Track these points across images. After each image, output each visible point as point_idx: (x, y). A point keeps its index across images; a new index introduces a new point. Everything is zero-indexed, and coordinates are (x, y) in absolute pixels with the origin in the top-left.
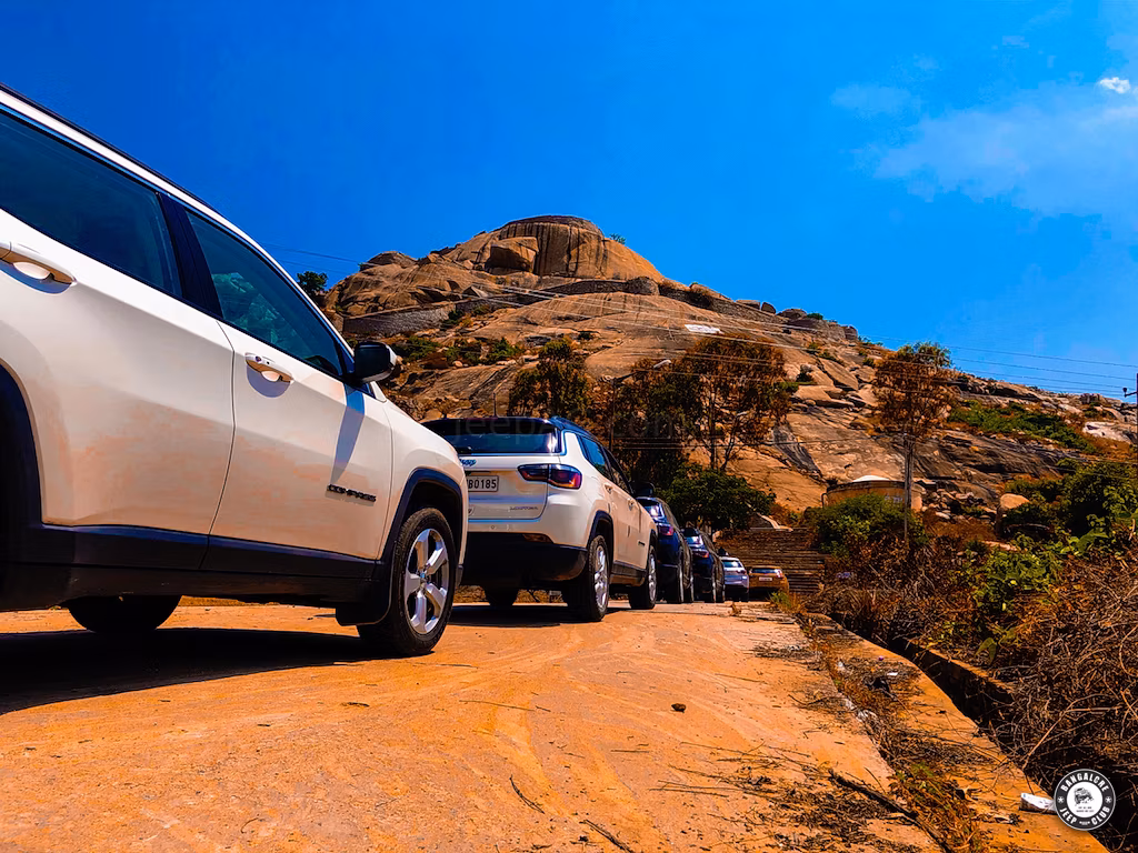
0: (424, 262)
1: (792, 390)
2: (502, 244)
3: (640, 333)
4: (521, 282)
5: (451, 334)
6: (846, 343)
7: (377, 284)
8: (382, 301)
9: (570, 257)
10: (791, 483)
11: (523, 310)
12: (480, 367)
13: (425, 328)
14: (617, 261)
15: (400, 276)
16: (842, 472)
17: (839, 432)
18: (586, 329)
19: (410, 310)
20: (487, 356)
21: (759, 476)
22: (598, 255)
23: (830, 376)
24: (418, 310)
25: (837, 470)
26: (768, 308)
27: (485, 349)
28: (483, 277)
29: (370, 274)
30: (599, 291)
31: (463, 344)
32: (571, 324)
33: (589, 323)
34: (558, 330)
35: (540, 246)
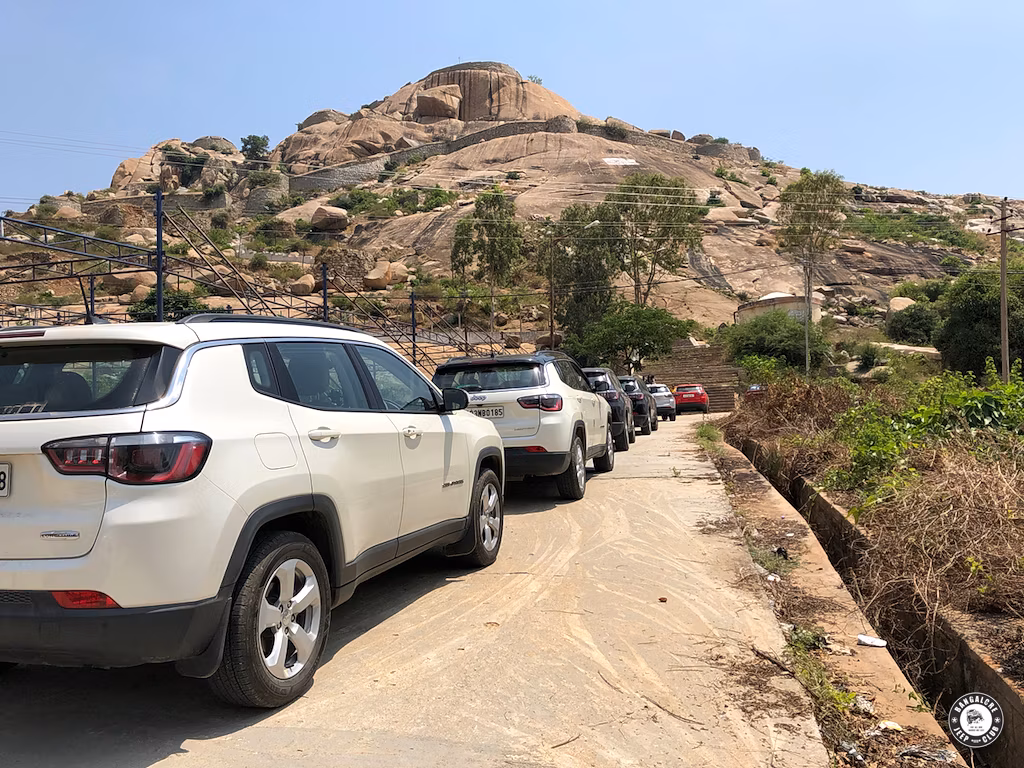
0: (357, 117)
1: (704, 213)
2: (427, 94)
3: (562, 170)
4: (449, 128)
5: (389, 184)
6: (751, 163)
7: (315, 141)
8: (321, 157)
9: (492, 101)
10: (705, 301)
11: (452, 157)
12: (419, 214)
13: (364, 180)
14: (536, 101)
15: (336, 132)
16: (750, 286)
17: (747, 249)
18: (513, 170)
19: (348, 165)
20: (425, 203)
21: (677, 297)
22: (517, 97)
23: (737, 197)
24: (356, 164)
25: (746, 285)
26: (678, 135)
27: (422, 197)
28: (414, 127)
29: (308, 133)
30: (522, 132)
31: (401, 193)
32: (498, 166)
33: (514, 164)
34: (486, 173)
35: (463, 92)
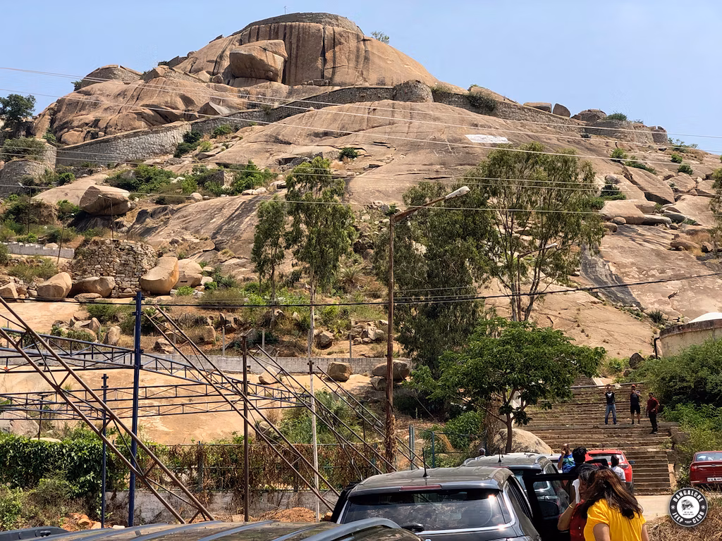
0: (151, 76)
1: (598, 206)
2: (243, 50)
3: (414, 147)
4: (269, 93)
5: (187, 160)
6: (656, 146)
7: (95, 105)
8: (102, 124)
9: (325, 61)
10: (606, 321)
11: (272, 128)
12: (224, 199)
13: (156, 154)
14: (382, 64)
15: (122, 94)
16: (665, 303)
17: (658, 254)
18: (348, 146)
19: (136, 134)
20: (232, 185)
21: (567, 315)
22: (358, 57)
23: (641, 188)
24: (146, 133)
25: (660, 302)
26: (561, 110)
27: (229, 176)
28: (225, 90)
29: (87, 93)
30: (362, 99)
31: (202, 171)
32: (331, 140)
33: (352, 138)
34: (313, 148)
35: (289, 50)
